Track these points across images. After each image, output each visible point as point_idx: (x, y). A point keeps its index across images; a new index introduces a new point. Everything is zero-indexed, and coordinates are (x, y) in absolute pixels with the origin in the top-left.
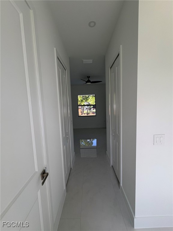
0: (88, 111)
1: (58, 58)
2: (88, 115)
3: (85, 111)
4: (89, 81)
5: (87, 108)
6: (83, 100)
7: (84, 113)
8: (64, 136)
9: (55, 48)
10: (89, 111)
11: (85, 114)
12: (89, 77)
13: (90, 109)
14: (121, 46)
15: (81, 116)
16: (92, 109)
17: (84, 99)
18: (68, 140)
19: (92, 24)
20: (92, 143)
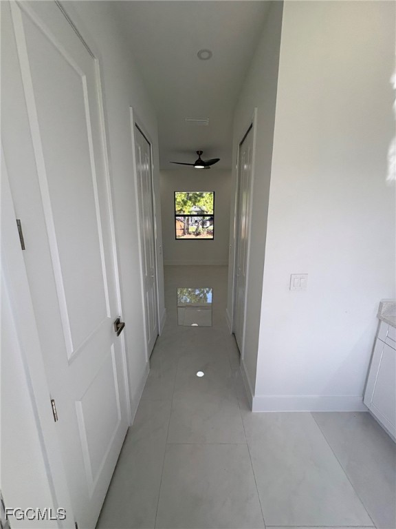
0: (198, 227)
1: (136, 125)
2: (198, 237)
3: (192, 229)
4: (199, 162)
5: (196, 221)
6: (187, 202)
7: (190, 230)
8: (146, 274)
9: (131, 108)
10: (201, 227)
11: (190, 234)
12: (200, 153)
13: (203, 224)
14: (256, 109)
15: (182, 237)
16: (208, 223)
17: (190, 200)
18: (154, 284)
19: (205, 55)
20: (206, 298)
